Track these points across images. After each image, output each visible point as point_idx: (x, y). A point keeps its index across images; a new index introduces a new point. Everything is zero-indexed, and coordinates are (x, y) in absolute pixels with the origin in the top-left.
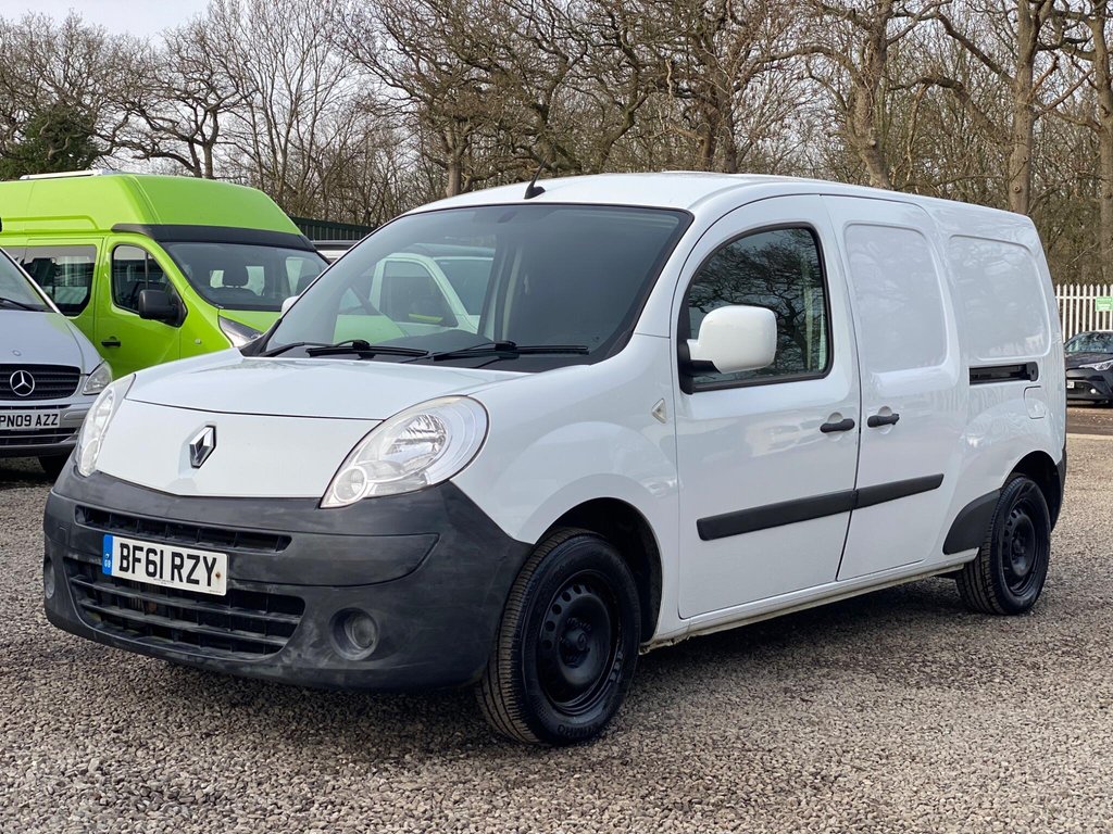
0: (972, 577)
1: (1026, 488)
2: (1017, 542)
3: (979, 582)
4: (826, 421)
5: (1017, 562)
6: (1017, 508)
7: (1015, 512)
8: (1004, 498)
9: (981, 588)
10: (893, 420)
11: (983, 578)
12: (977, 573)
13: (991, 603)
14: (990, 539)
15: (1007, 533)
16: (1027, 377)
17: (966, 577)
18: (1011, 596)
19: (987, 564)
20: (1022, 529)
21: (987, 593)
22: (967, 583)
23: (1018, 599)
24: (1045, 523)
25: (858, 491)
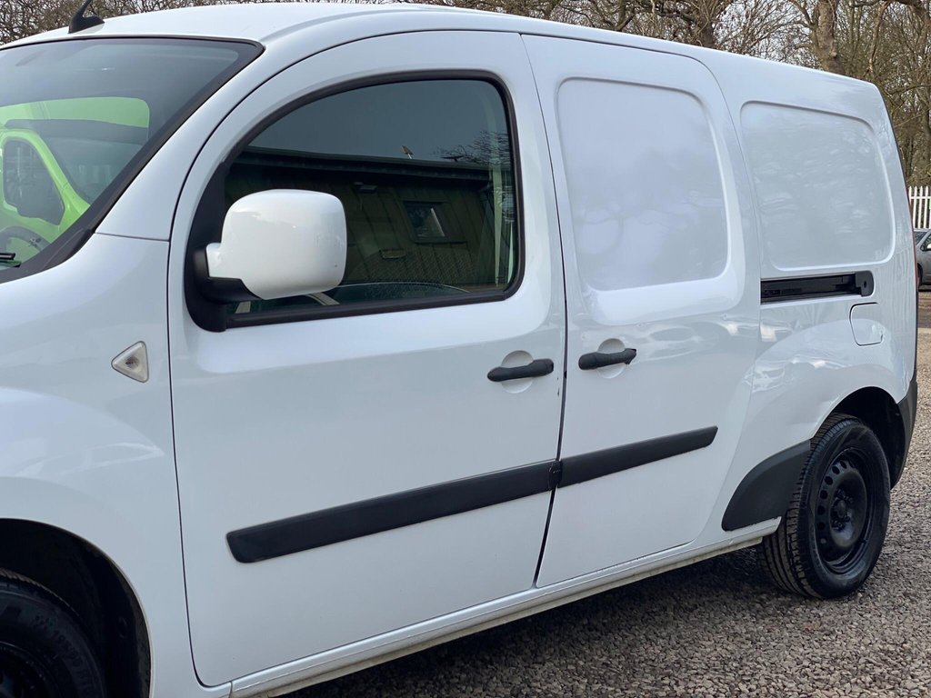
0: (776, 552)
1: (853, 435)
2: (842, 504)
3: (785, 559)
4: (498, 365)
5: (841, 530)
6: (841, 459)
7: (838, 465)
8: (819, 449)
9: (787, 566)
10: (628, 357)
11: (790, 556)
12: (782, 547)
13: (801, 586)
14: (797, 505)
15: (824, 495)
16: (857, 291)
17: (769, 552)
18: (830, 576)
19: (795, 536)
20: (848, 487)
21: (795, 574)
22: (770, 559)
23: (838, 577)
24: (882, 477)
25: (561, 461)
